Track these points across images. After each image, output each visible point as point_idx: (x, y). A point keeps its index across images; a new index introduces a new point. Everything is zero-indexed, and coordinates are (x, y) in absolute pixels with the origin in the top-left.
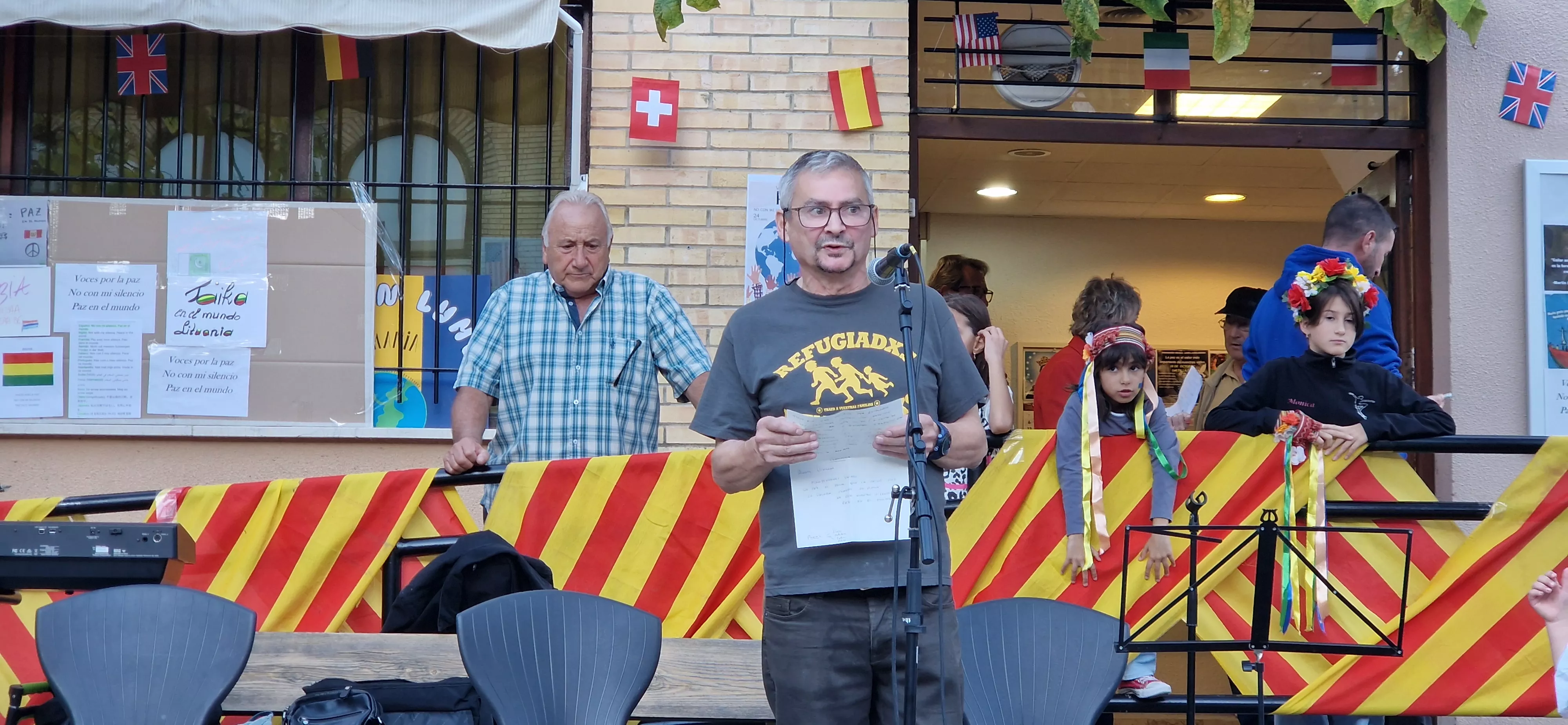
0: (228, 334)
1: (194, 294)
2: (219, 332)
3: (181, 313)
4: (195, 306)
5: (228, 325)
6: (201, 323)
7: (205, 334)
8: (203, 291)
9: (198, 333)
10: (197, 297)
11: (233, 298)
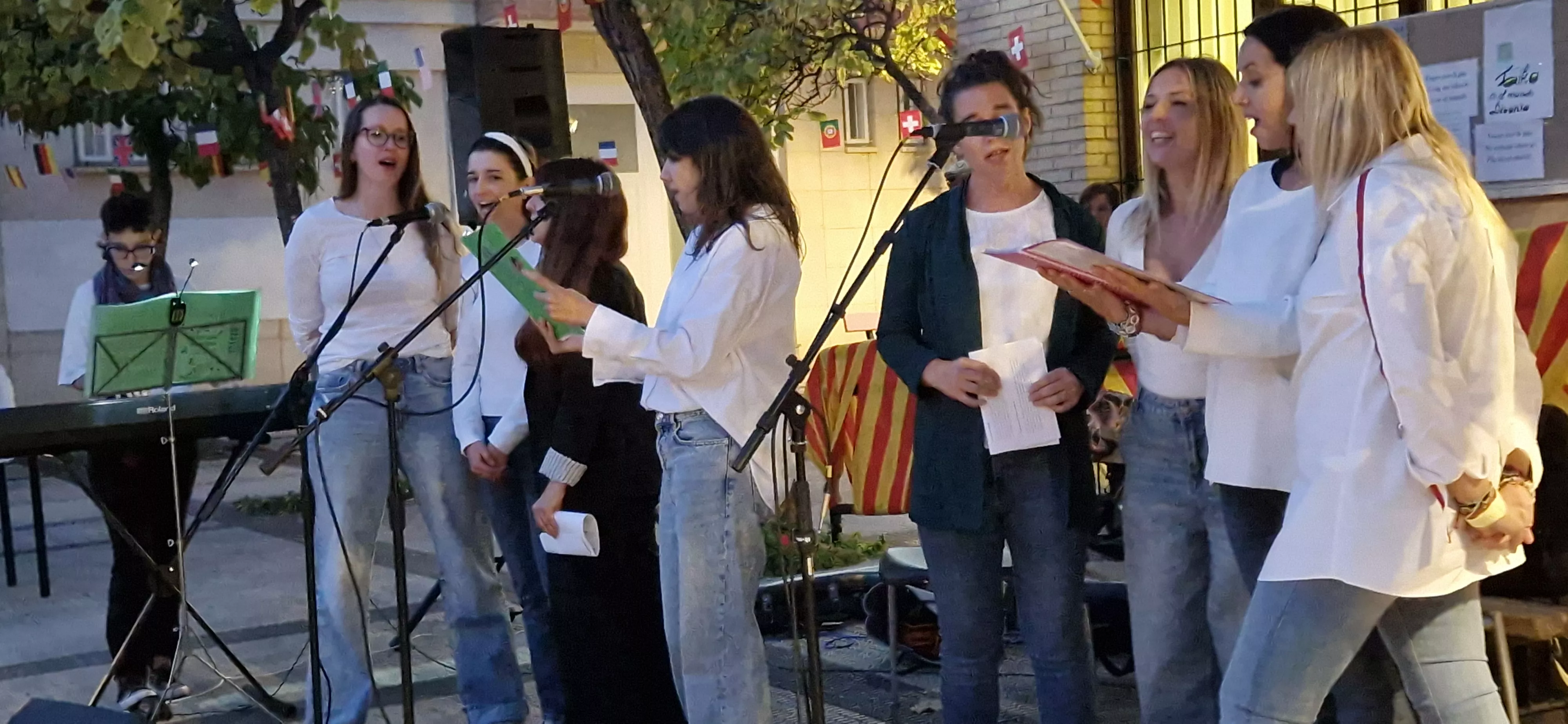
0: (1526, 109)
1: (1501, 80)
2: (1520, 108)
3: (1493, 95)
4: (1503, 89)
5: (1525, 101)
6: (1508, 103)
7: (1511, 111)
8: (1508, 75)
9: (1505, 111)
10: (1504, 81)
11: (1528, 78)
